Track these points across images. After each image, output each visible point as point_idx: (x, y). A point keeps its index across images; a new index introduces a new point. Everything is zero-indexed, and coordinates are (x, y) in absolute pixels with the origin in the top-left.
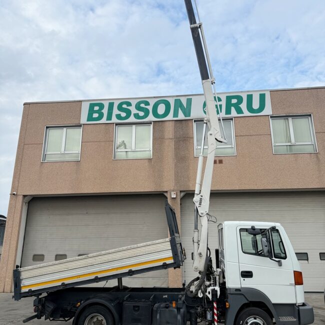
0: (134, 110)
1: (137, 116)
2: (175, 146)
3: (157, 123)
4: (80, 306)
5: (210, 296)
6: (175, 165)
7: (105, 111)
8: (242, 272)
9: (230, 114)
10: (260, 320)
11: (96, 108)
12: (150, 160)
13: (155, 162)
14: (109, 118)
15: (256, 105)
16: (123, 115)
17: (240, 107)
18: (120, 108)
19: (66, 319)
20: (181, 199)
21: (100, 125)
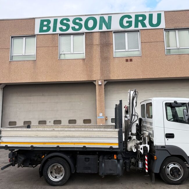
0: (71, 24)
1: (74, 29)
2: (100, 50)
3: (88, 34)
4: (44, 158)
5: (142, 151)
6: (101, 63)
7: (52, 25)
8: (166, 134)
9: (138, 27)
10: (178, 166)
11: (45, 23)
12: (84, 59)
13: (87, 61)
15: (155, 21)
16: (64, 28)
17: (144, 22)
18: (62, 23)
19: (34, 166)
20: (105, 85)
21: (48, 35)
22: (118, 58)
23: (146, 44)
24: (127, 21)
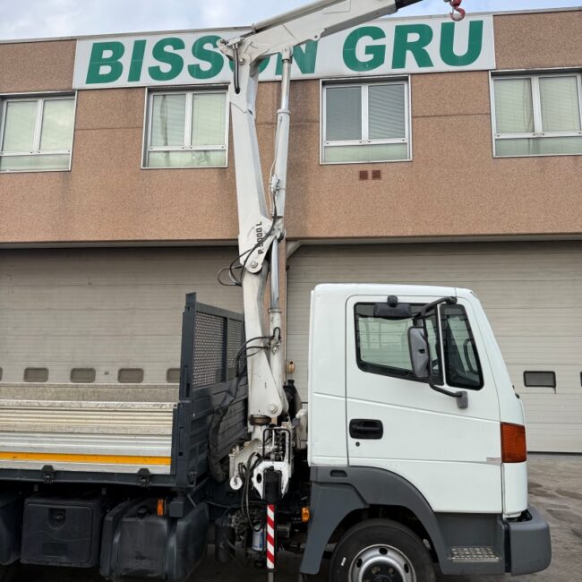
0: (188, 58)
1: (195, 71)
7: (126, 60)
8: (353, 422)
9: (403, 66)
10: (397, 557)
11: (107, 54)
12: (222, 169)
13: (232, 175)
14: (135, 75)
15: (460, 47)
16: (166, 68)
17: (425, 51)
18: (158, 52)
21: (114, 91)
22: (333, 167)
23: (429, 120)
24: (367, 47)
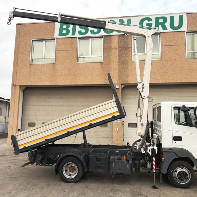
0: (90, 28)
1: (92, 32)
2: (118, 53)
3: (107, 37)
4: (59, 157)
5: (150, 153)
6: (119, 67)
7: (71, 29)
8: (174, 137)
9: (158, 30)
10: (186, 170)
12: (101, 63)
13: (105, 63)
14: (74, 33)
15: (176, 24)
16: (83, 31)
17: (165, 25)
19: (51, 165)
20: (122, 89)
21: (67, 39)
23: (166, 47)
24: (147, 24)
